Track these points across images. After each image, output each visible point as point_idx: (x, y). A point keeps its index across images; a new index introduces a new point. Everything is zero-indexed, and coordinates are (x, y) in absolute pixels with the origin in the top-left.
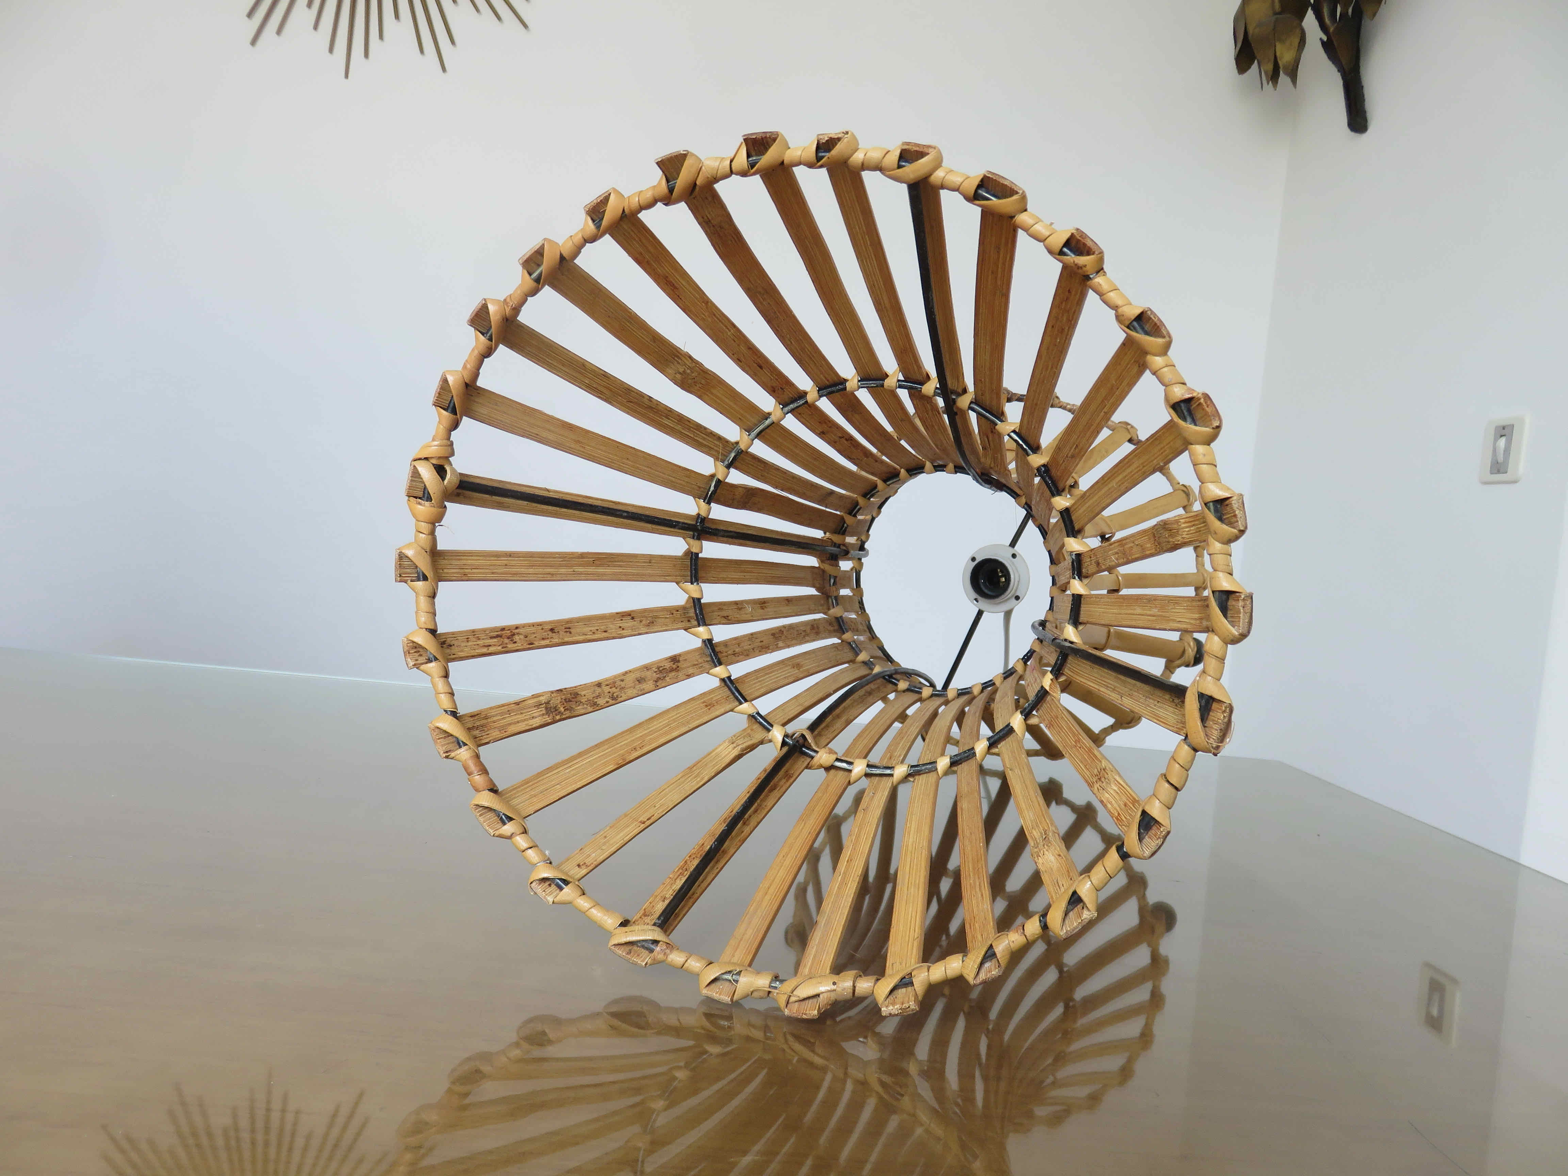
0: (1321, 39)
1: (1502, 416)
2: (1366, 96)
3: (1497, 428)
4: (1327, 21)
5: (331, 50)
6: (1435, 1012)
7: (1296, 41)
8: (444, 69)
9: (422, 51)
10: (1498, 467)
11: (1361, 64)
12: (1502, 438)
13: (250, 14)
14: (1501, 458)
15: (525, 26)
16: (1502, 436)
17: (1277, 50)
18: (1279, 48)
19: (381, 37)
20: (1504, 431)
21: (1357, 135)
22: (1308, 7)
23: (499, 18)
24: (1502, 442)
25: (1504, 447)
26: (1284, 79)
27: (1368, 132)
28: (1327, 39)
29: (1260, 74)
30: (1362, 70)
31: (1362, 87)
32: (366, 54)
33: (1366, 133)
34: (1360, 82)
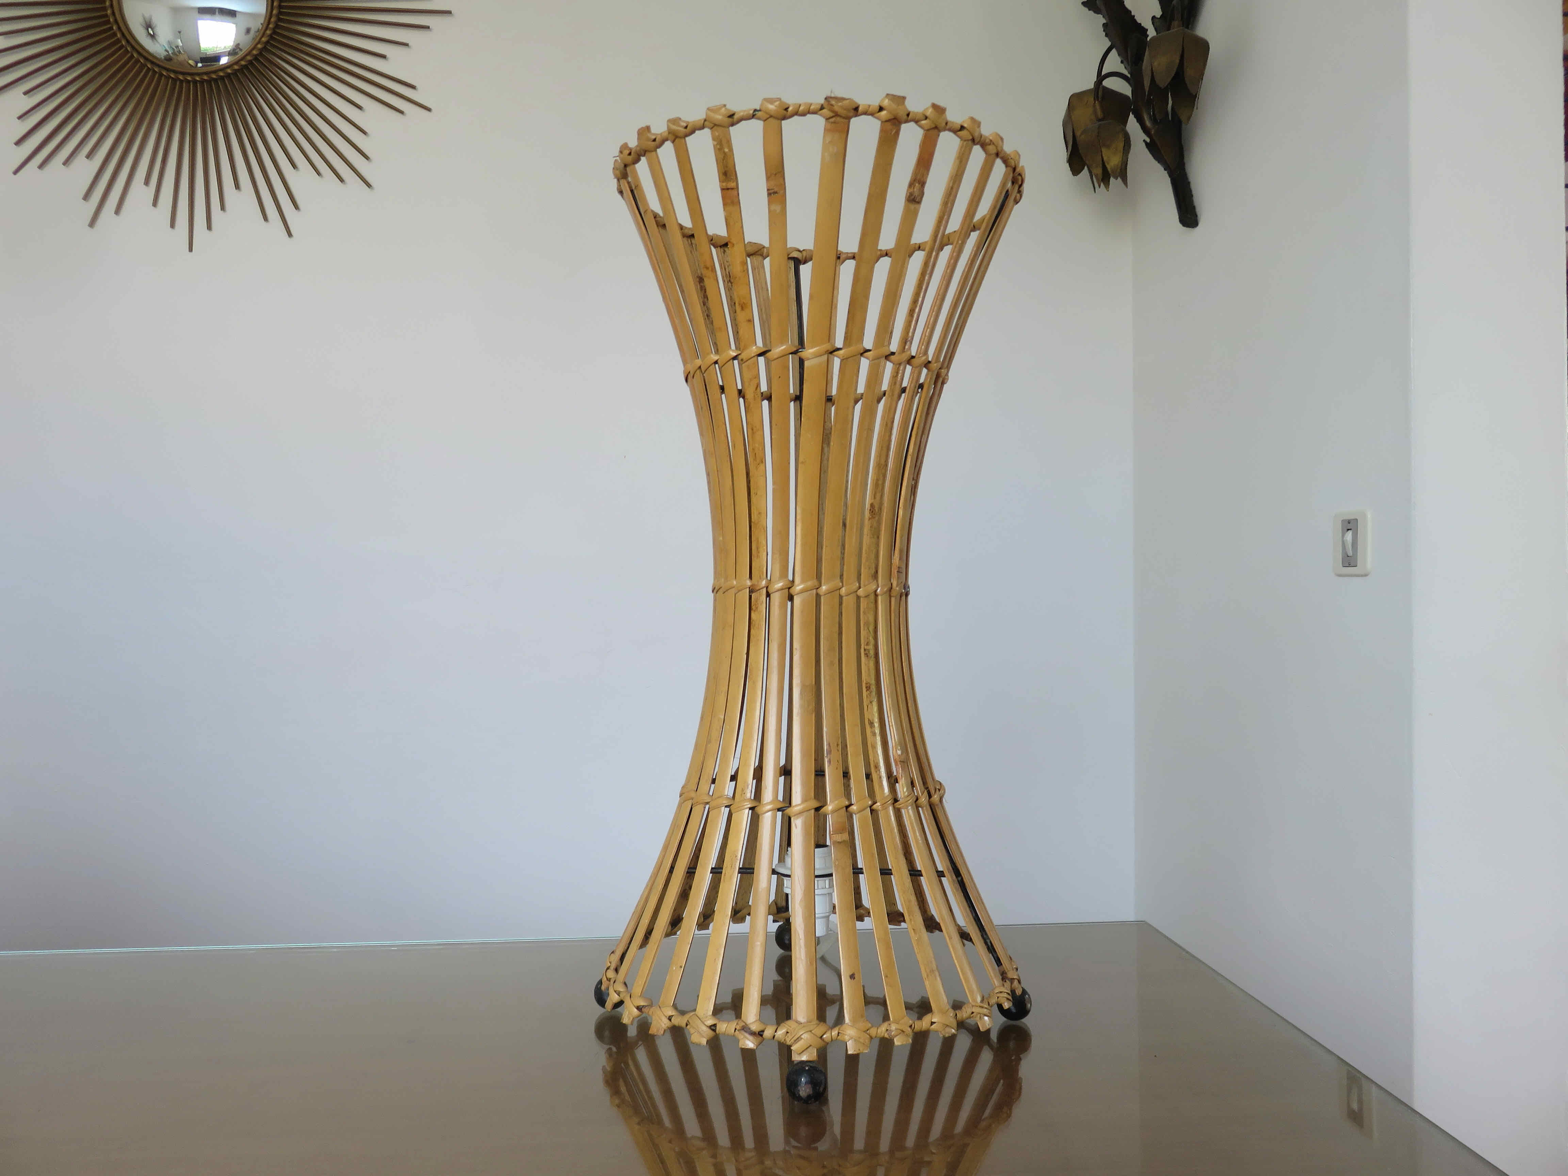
0: (1144, 141)
1: (1348, 510)
2: (1194, 193)
3: (1343, 522)
4: (1148, 123)
5: (173, 225)
6: (1355, 1106)
7: (1122, 145)
8: (290, 234)
9: (266, 218)
10: (1349, 561)
11: (1186, 160)
12: (1349, 531)
13: (86, 197)
14: (1350, 553)
15: (369, 185)
16: (1348, 530)
17: (1103, 155)
18: (1104, 152)
19: (223, 208)
20: (1350, 525)
21: (1191, 229)
22: (1129, 112)
23: (341, 180)
24: (1349, 536)
25: (1351, 541)
26: (1112, 180)
27: (1199, 225)
28: (1150, 140)
29: (1092, 178)
30: (1187, 167)
31: (1189, 183)
32: (209, 227)
33: (1198, 227)
34: (1187, 179)
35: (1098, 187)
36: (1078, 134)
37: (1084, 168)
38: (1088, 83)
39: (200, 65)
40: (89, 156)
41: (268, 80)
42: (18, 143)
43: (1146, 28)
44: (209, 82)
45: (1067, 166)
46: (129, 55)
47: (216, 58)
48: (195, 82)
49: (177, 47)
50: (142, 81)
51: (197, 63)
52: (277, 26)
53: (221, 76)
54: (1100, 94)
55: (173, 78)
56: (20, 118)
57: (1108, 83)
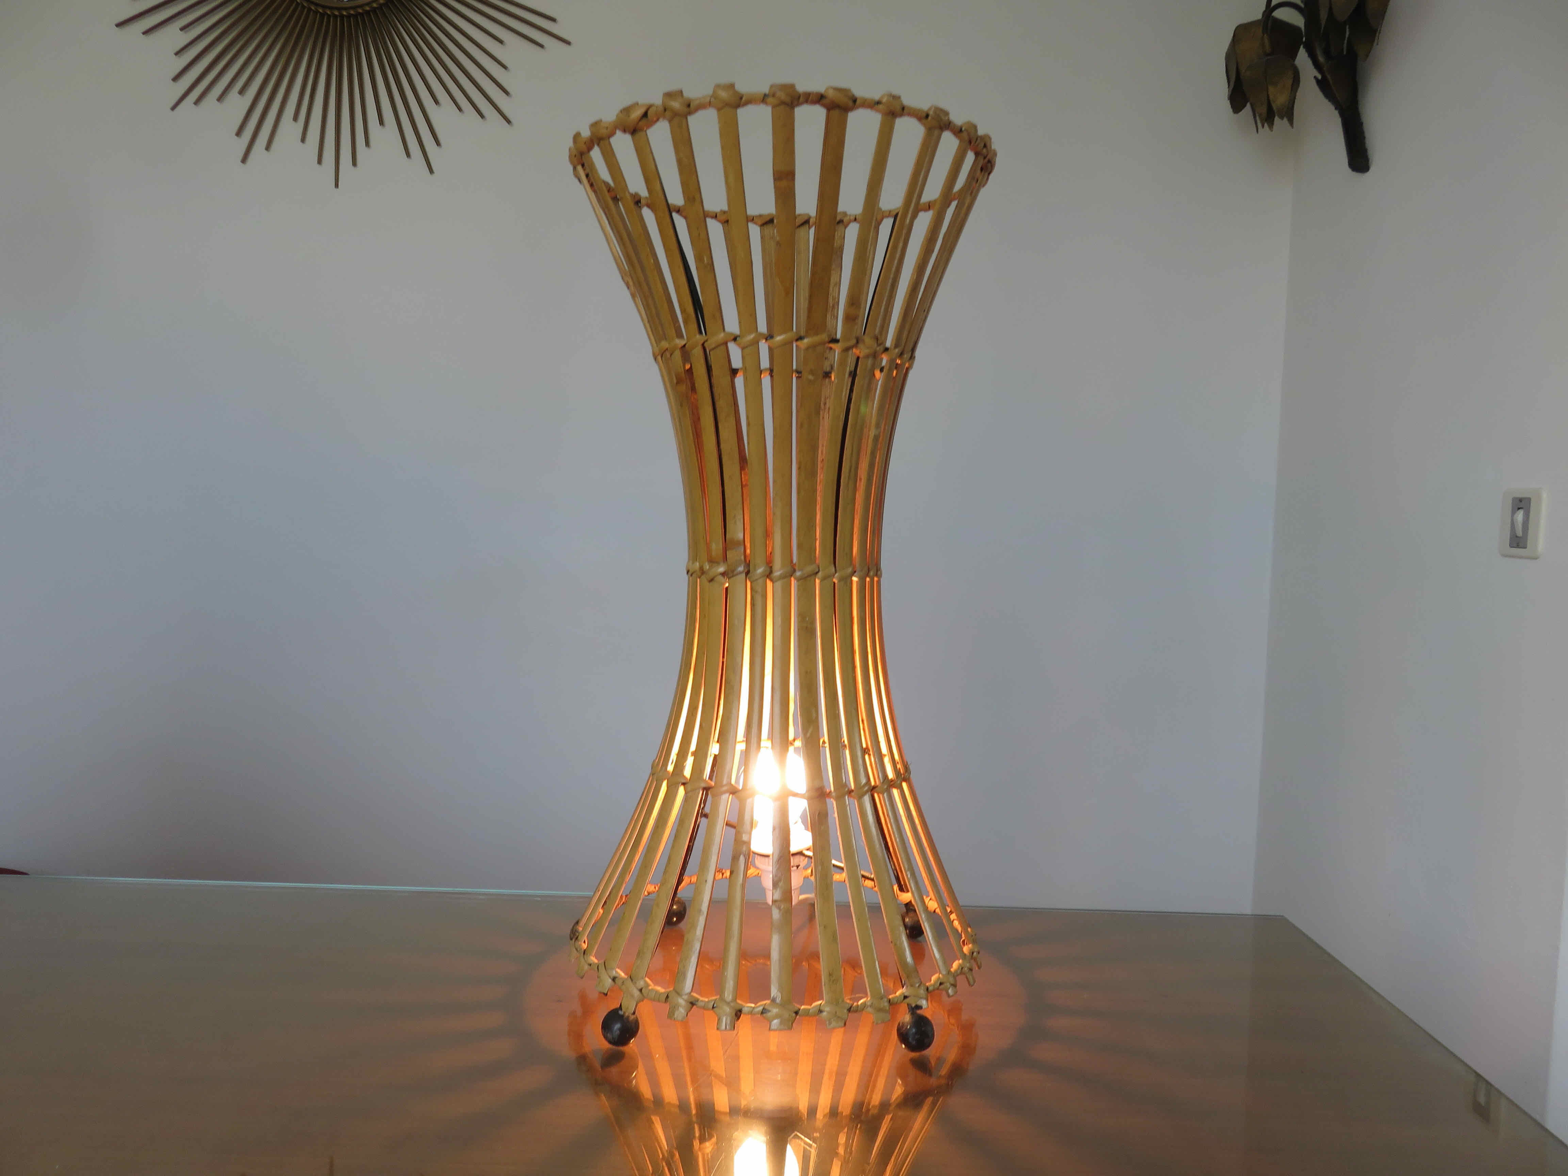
0: (1315, 77)
1: (1521, 487)
2: (1367, 135)
3: (1514, 499)
4: (1321, 59)
5: (320, 162)
7: (1289, 81)
8: (431, 171)
9: (408, 155)
10: (1518, 541)
11: (1360, 99)
12: (1520, 510)
13: (239, 133)
14: (1520, 533)
15: (509, 121)
16: (1519, 509)
17: (1270, 93)
18: (1271, 89)
19: (367, 144)
20: (1521, 504)
21: (1360, 174)
22: (1300, 45)
23: (482, 116)
24: (1520, 515)
25: (1522, 520)
26: (1276, 119)
27: (1370, 170)
28: (1322, 77)
29: (1255, 117)
30: (1360, 107)
31: (1362, 124)
32: (354, 164)
33: (1368, 173)
34: (1360, 119)
35: (1261, 127)
36: (1243, 70)
37: (1245, 106)
38: (1256, 13)
40: (241, 92)
41: (412, 13)
42: (176, 79)
44: (355, 16)
45: (1227, 104)
48: (342, 16)
50: (291, 17)
53: (367, 10)
54: (1269, 25)
55: (321, 13)
56: (176, 54)
57: (1280, 14)
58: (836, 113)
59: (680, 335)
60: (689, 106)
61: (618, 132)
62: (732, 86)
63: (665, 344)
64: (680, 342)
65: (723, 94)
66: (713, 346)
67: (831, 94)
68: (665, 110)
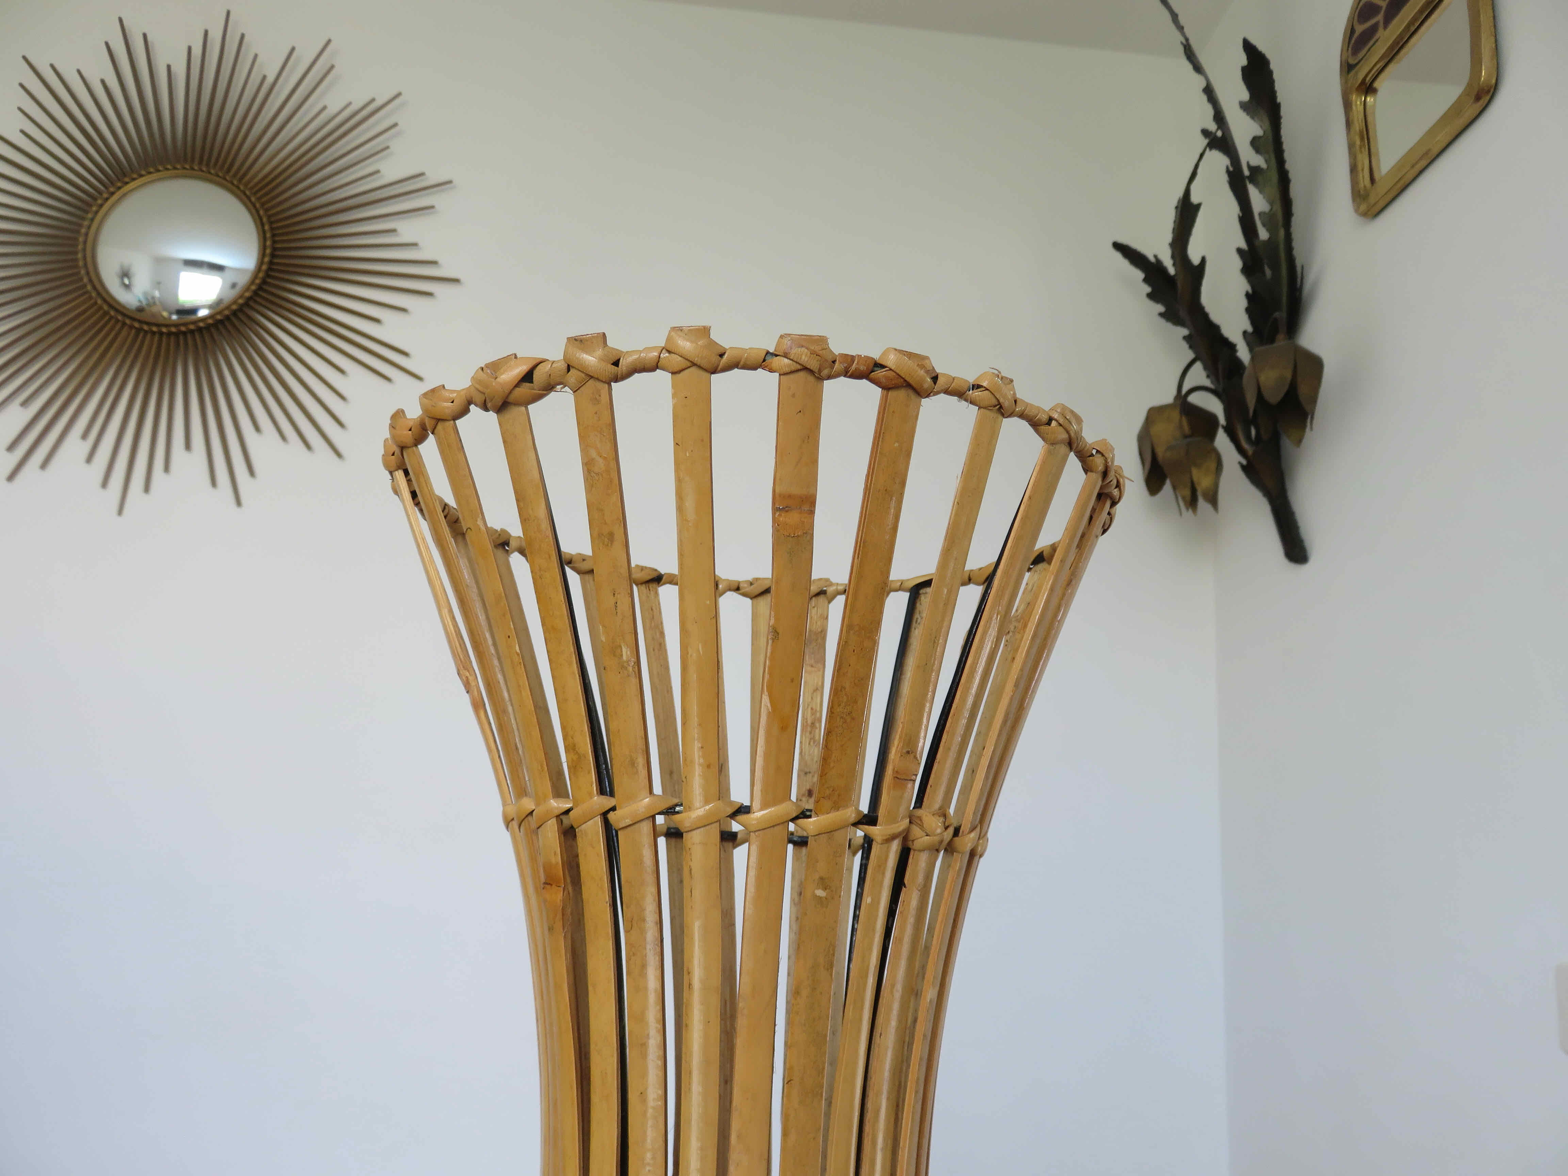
0: (1240, 463)
2: (1301, 524)
4: (1244, 443)
5: (104, 485)
7: (1213, 466)
8: (239, 503)
9: (214, 483)
11: (1289, 487)
13: (11, 448)
15: (339, 454)
17: (1193, 476)
18: (1195, 473)
19: (167, 468)
21: (1299, 565)
22: (1219, 429)
23: (309, 446)
26: (1202, 503)
27: (1309, 561)
28: (1246, 463)
29: (1176, 499)
30: (1290, 494)
31: (1297, 513)
32: (147, 489)
33: (1307, 564)
34: (1294, 508)
35: (1184, 510)
36: (1159, 453)
37: (1163, 487)
38: (1167, 396)
39: (174, 317)
40: (25, 404)
43: (1235, 343)
44: (177, 335)
45: (1143, 484)
46: (92, 301)
47: (193, 311)
48: (161, 334)
49: (153, 298)
51: (171, 313)
52: (264, 282)
53: (193, 329)
54: (1184, 409)
57: (1195, 399)
58: (901, 394)
59: (559, 791)
60: (616, 363)
61: (472, 407)
62: (705, 331)
63: (528, 804)
64: (559, 805)
65: (685, 345)
66: (628, 822)
67: (891, 361)
68: (569, 368)
